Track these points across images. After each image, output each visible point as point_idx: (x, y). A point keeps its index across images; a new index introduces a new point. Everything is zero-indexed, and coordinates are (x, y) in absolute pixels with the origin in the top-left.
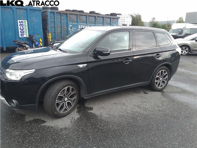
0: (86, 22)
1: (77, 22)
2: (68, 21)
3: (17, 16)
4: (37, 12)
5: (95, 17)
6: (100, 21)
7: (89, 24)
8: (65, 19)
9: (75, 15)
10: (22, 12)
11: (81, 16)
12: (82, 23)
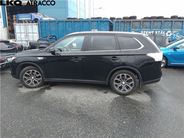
0: (150, 28)
1: (140, 28)
2: (131, 28)
3: (91, 27)
4: (105, 23)
5: (162, 21)
6: (167, 26)
7: (153, 30)
8: (128, 27)
9: (138, 22)
10: (95, 24)
11: (144, 22)
12: (145, 28)
